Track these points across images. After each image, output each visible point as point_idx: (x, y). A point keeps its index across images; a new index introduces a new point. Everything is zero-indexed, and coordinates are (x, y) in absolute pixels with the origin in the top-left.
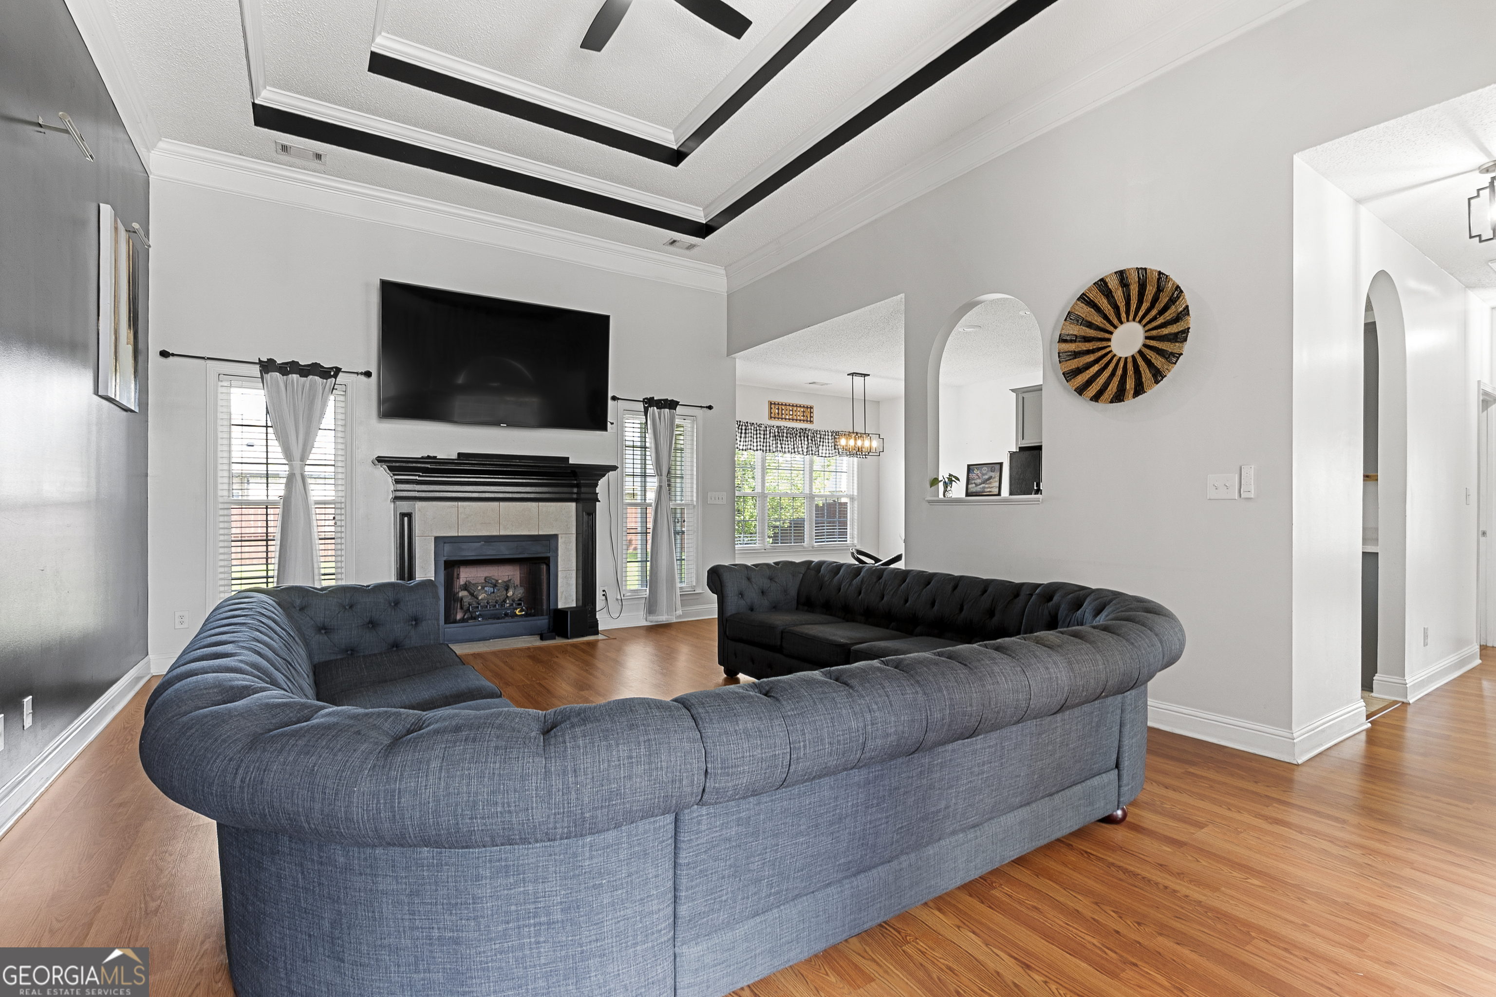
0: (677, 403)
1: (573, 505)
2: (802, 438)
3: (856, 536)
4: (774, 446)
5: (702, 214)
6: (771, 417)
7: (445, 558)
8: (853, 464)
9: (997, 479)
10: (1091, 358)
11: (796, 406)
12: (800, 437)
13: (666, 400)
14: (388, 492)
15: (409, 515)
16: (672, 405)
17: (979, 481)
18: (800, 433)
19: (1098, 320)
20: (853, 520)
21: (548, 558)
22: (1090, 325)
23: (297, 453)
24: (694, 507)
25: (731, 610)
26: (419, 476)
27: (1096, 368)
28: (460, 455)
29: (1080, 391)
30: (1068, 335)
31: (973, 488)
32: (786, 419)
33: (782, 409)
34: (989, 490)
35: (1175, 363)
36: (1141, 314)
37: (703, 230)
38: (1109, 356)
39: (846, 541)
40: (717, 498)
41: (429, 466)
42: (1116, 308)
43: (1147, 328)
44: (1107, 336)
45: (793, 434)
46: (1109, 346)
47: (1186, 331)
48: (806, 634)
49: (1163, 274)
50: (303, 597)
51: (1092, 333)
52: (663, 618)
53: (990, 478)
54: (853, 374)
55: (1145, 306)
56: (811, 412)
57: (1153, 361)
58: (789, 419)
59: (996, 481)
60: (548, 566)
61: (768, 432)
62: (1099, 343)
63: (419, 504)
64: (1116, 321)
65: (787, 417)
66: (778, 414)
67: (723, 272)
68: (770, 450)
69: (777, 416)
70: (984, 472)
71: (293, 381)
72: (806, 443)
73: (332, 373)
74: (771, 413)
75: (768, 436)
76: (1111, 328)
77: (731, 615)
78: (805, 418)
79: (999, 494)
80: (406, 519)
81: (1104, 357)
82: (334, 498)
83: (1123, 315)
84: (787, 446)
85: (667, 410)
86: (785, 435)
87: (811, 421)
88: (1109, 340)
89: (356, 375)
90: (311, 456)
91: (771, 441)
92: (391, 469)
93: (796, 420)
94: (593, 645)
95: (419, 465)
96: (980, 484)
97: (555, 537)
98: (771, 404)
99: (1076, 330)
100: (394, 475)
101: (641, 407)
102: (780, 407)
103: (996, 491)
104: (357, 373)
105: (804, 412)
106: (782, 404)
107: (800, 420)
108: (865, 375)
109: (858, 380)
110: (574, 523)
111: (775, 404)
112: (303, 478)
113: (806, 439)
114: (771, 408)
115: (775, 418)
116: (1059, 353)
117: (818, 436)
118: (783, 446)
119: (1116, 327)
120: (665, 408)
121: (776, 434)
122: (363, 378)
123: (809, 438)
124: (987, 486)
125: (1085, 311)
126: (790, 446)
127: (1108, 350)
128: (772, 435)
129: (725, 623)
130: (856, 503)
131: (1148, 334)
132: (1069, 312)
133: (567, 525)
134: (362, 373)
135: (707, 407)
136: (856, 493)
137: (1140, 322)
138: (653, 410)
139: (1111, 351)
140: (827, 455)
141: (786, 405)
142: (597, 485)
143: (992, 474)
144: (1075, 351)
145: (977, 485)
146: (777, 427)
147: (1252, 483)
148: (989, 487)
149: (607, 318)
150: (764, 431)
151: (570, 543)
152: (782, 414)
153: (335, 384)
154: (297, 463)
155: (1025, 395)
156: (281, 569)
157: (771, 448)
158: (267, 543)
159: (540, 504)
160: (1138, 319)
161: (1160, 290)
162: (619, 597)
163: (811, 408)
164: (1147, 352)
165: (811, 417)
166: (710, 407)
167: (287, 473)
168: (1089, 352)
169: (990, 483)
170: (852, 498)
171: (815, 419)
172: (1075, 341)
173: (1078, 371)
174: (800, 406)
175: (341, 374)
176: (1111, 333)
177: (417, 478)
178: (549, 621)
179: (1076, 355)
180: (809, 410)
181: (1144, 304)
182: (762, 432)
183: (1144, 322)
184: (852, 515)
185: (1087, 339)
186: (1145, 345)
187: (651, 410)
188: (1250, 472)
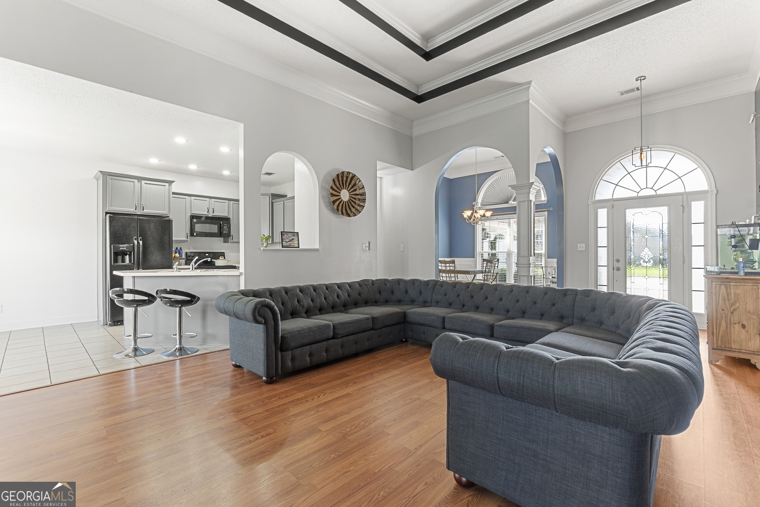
9: (296, 240)
10: (336, 198)
17: (287, 240)
22: (336, 186)
27: (338, 202)
29: (337, 210)
31: (285, 243)
34: (293, 245)
35: (363, 209)
38: (341, 199)
42: (343, 184)
43: (350, 194)
44: (340, 192)
47: (365, 200)
51: (336, 189)
53: (293, 239)
57: (353, 205)
64: (342, 188)
70: (290, 236)
79: (299, 247)
81: (339, 199)
83: (345, 186)
96: (288, 242)
103: (297, 245)
116: (330, 193)
119: (342, 190)
124: (292, 243)
127: (340, 197)
131: (350, 196)
132: (334, 179)
143: (294, 237)
145: (287, 242)
148: (293, 244)
160: (348, 190)
161: (356, 183)
164: (351, 201)
169: (294, 242)
179: (333, 195)
181: (350, 186)
183: (350, 191)
185: (335, 191)
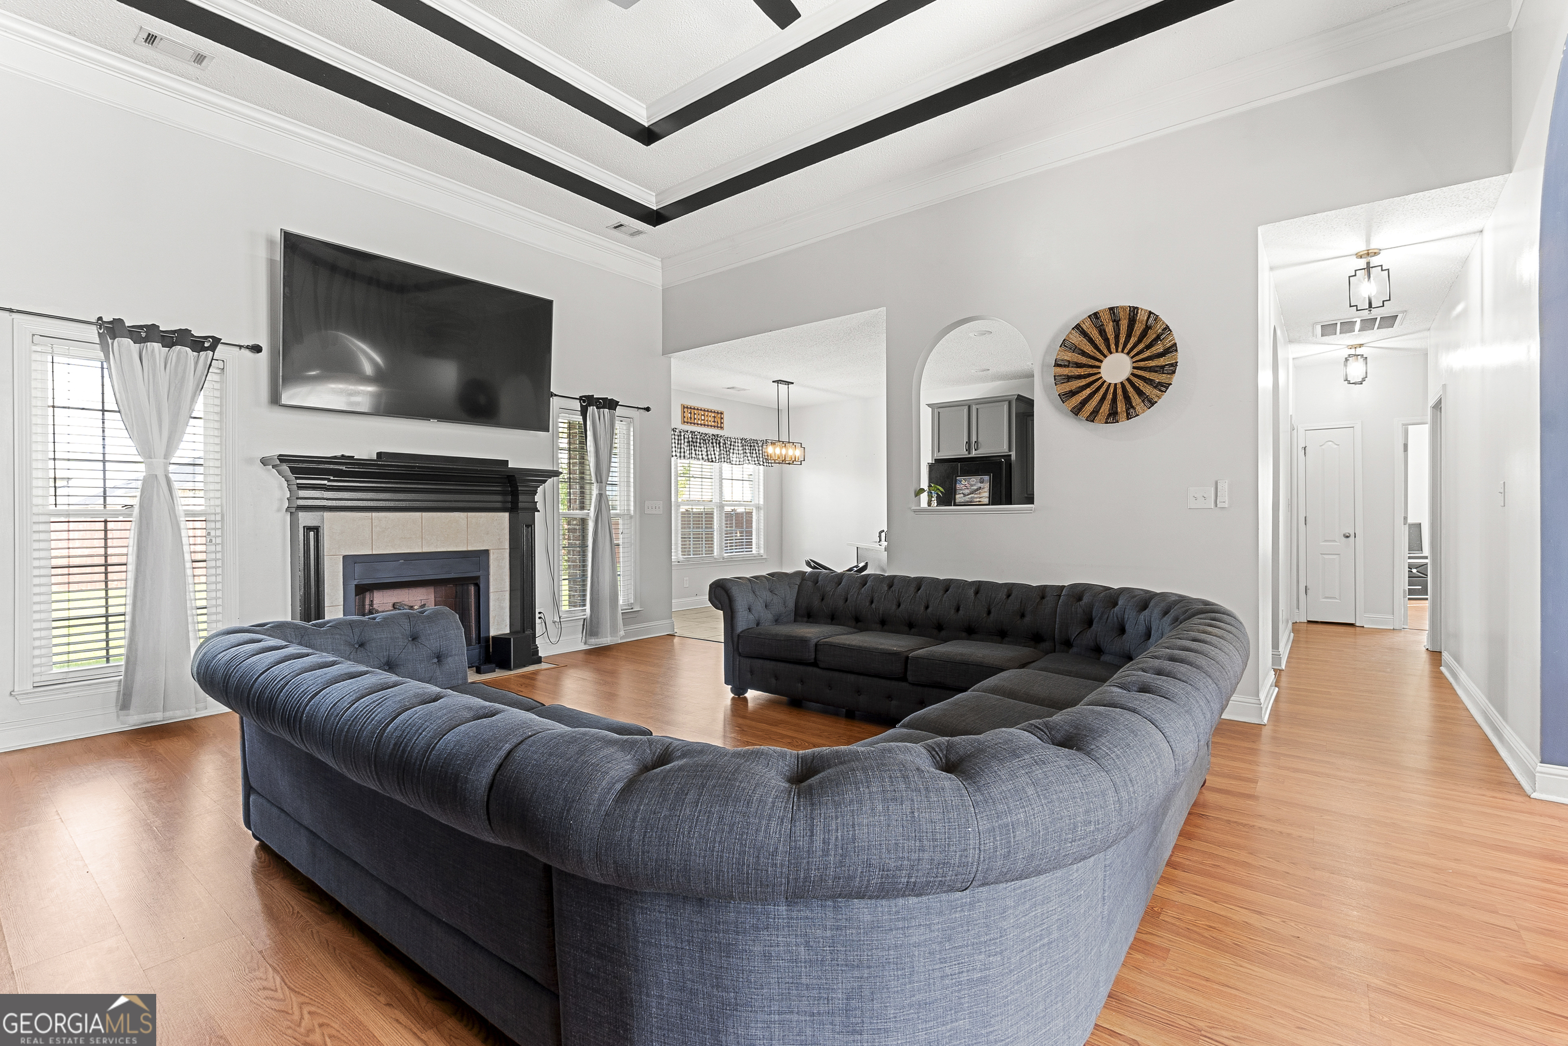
0: (617, 403)
1: (507, 515)
2: (715, 444)
3: (762, 546)
4: (688, 452)
5: (654, 200)
6: (684, 422)
7: (356, 582)
8: (759, 473)
9: (987, 489)
10: (1083, 382)
11: (708, 411)
12: (712, 443)
13: (605, 399)
14: (281, 500)
15: (316, 529)
16: (612, 404)
17: (967, 491)
18: (712, 439)
19: (1089, 349)
20: (758, 529)
21: (478, 578)
22: (1083, 353)
23: (160, 447)
24: (631, 517)
25: (742, 625)
26: (329, 480)
27: (1088, 392)
28: (379, 455)
29: (1077, 411)
30: (1062, 360)
31: (961, 498)
32: (698, 424)
33: (695, 414)
34: (978, 500)
35: (1165, 392)
36: (1129, 346)
37: (655, 217)
38: (1100, 382)
39: (751, 551)
40: (654, 507)
41: (344, 468)
42: (1106, 340)
43: (1135, 359)
44: (1097, 363)
45: (705, 439)
46: (1100, 373)
47: (1175, 365)
48: (849, 645)
49: (1153, 313)
50: (302, 637)
51: (1084, 360)
52: (606, 640)
54: (778, 382)
55: (1133, 340)
56: (722, 418)
57: (1141, 388)
58: (701, 425)
59: (985, 492)
60: (477, 586)
61: (682, 437)
62: (1090, 370)
63: (327, 515)
64: (1105, 351)
65: (699, 423)
66: (691, 418)
67: (659, 264)
68: (684, 456)
69: (689, 420)
70: (972, 483)
71: (153, 351)
72: (718, 450)
73: (207, 345)
74: (684, 417)
75: (683, 442)
76: (1101, 357)
77: (742, 632)
78: (716, 424)
80: (312, 534)
81: (1094, 382)
82: (203, 508)
83: (1113, 347)
84: (700, 453)
85: (606, 410)
86: (698, 441)
87: (721, 428)
88: (1099, 367)
89: (237, 349)
90: (178, 453)
91: (685, 446)
92: (293, 470)
93: (708, 426)
94: (532, 676)
95: (332, 467)
96: (968, 495)
97: (486, 552)
98: (684, 407)
99: (1069, 356)
100: (297, 478)
101: (577, 405)
102: (693, 411)
103: (986, 501)
104: (241, 347)
105: (714, 417)
106: (694, 409)
107: (711, 426)
108: (788, 383)
109: (783, 387)
110: (507, 537)
111: (687, 407)
112: (168, 481)
113: (718, 446)
114: (684, 412)
115: (687, 423)
116: (1055, 376)
117: (729, 443)
118: (697, 452)
119: (1105, 356)
120: (604, 407)
121: (690, 439)
122: (247, 353)
123: (721, 444)
124: (976, 496)
125: (1077, 339)
126: (703, 453)
127: (1098, 376)
128: (686, 440)
129: (736, 639)
130: (762, 512)
131: (1135, 365)
132: (1064, 340)
133: (499, 539)
134: (247, 347)
135: (644, 409)
136: (762, 502)
137: (1128, 354)
138: (593, 409)
139: (1101, 378)
140: (738, 463)
141: (698, 409)
142: (535, 493)
143: (981, 485)
144: (1068, 375)
145: (965, 495)
146: (691, 432)
147: (1227, 495)
149: (551, 302)
150: (678, 436)
151: (503, 559)
152: (695, 419)
153: (212, 359)
154: (159, 461)
155: (940, 410)
156: (139, 604)
157: (686, 454)
158: (106, 569)
159: (470, 514)
160: (1126, 351)
161: (1148, 328)
162: (556, 619)
163: (722, 413)
164: (1134, 380)
165: (722, 423)
166: (648, 409)
167: (144, 474)
168: (1079, 377)
169: (980, 493)
170: (758, 508)
171: (725, 425)
172: (1068, 366)
173: (1072, 393)
174: (711, 412)
175: (220, 347)
176: (1101, 361)
177: (325, 482)
178: (480, 651)
179: (1069, 378)
180: (719, 415)
181: (1132, 339)
182: (676, 437)
183: (1132, 354)
184: (758, 523)
185: (1079, 365)
186: (1133, 374)
187: (590, 409)
188: (1224, 487)
